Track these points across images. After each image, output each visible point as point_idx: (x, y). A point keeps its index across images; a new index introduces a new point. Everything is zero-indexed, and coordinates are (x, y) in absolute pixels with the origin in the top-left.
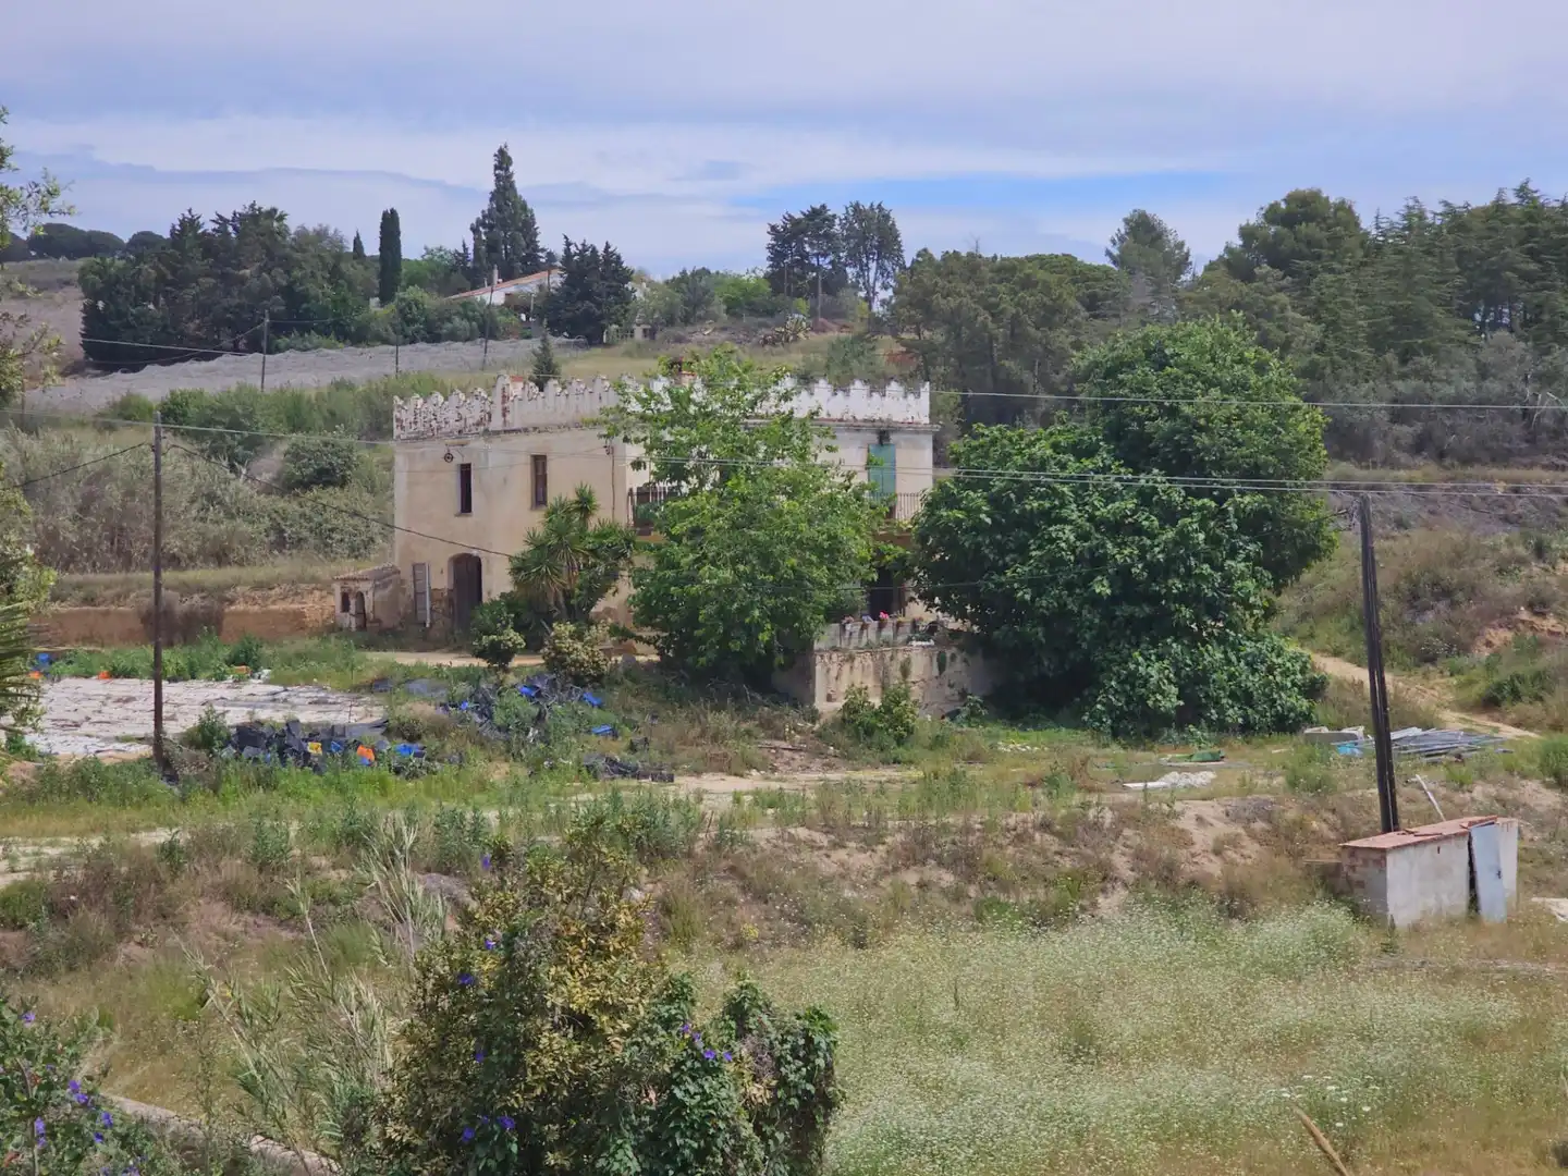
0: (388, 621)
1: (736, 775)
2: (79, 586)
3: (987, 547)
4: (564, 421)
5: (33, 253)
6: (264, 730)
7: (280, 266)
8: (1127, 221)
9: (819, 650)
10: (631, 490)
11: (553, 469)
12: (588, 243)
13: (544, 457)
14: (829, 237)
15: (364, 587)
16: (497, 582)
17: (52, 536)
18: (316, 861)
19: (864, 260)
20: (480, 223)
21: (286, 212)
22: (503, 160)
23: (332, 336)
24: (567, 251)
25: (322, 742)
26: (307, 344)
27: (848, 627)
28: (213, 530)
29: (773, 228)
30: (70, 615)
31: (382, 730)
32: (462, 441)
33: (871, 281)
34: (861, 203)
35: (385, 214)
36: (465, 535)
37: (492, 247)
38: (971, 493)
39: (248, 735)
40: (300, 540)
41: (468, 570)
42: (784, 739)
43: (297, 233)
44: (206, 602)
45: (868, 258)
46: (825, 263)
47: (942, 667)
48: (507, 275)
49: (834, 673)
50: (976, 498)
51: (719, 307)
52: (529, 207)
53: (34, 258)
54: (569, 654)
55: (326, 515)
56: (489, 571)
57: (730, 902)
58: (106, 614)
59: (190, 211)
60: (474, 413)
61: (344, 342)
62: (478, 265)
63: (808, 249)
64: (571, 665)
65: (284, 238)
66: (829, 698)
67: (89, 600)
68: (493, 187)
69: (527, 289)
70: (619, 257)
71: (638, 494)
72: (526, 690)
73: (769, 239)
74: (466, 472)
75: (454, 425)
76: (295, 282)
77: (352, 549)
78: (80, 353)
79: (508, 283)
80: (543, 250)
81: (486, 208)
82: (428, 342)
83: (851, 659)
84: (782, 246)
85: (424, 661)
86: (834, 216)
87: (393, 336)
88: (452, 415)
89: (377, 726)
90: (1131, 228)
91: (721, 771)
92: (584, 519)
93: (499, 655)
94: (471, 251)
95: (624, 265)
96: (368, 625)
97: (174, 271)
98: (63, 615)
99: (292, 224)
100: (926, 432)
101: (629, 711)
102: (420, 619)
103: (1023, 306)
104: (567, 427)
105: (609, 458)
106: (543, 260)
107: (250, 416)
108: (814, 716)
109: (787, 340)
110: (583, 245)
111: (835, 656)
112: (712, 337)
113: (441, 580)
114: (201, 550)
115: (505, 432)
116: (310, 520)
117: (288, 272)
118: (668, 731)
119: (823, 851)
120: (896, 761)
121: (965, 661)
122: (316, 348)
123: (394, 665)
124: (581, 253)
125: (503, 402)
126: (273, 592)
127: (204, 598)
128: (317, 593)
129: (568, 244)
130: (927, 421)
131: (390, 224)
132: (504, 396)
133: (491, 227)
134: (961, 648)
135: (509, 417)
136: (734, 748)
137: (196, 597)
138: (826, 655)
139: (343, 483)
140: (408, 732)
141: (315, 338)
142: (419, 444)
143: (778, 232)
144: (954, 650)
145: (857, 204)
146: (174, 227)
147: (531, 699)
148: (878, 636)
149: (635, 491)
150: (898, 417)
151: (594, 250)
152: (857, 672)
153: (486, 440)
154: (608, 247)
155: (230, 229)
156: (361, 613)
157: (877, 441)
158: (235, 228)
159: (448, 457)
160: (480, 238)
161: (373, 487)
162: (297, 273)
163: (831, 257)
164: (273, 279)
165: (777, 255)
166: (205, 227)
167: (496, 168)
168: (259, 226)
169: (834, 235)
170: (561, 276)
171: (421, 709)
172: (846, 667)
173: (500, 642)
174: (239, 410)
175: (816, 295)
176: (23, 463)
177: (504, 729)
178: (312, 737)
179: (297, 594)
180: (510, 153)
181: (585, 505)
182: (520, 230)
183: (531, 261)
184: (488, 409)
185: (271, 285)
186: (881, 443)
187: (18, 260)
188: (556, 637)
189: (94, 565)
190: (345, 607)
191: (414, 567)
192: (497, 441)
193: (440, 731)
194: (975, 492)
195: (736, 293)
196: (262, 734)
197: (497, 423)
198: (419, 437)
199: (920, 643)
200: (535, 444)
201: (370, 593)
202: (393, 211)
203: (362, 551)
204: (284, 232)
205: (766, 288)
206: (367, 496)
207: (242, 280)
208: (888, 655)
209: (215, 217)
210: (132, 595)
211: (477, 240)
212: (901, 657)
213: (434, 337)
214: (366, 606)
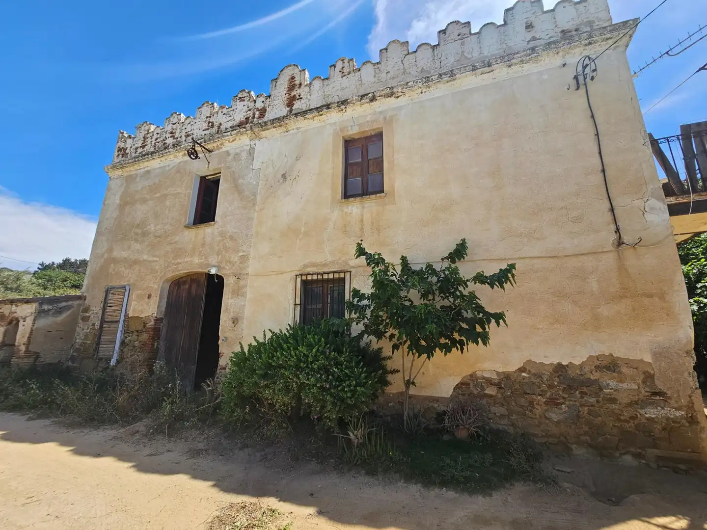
15: (22, 312)
32: (210, 146)
60: (235, 115)
96: (14, 360)
102: (103, 354)
113: (146, 306)
125: (291, 92)
132: (291, 86)
142: (145, 163)
153: (253, 138)
156: (9, 345)
191: (109, 290)
197: (275, 115)
214: (18, 337)
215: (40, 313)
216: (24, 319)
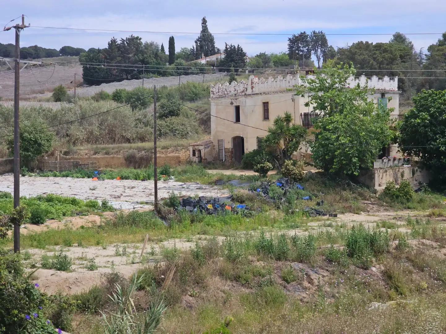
0: (210, 159)
1: (357, 214)
2: (103, 149)
3: (430, 132)
4: (275, 90)
5: (61, 55)
6: (192, 200)
7: (140, 53)
8: (394, 36)
9: (376, 169)
10: (301, 113)
11: (271, 107)
12: (233, 45)
13: (268, 103)
14: (307, 42)
15: (201, 148)
16: (250, 146)
17: (91, 133)
18: (250, 257)
19: (317, 49)
20: (198, 40)
21: (141, 37)
22: (204, 21)
23: (156, 74)
24: (226, 47)
25: (212, 204)
26: (149, 76)
27: (385, 160)
28: (141, 131)
29: (290, 39)
30: (101, 158)
31: (230, 199)
32: (236, 98)
33: (319, 55)
34: (316, 31)
35: (170, 38)
36: (238, 130)
37: (201, 47)
38: (423, 113)
39: (186, 202)
40: (166, 133)
41: (239, 142)
42: (368, 200)
43: (145, 44)
44: (147, 153)
45: (318, 48)
46: (305, 49)
47: (413, 174)
48: (206, 55)
49: (381, 177)
50: (425, 115)
51: (272, 64)
52: (212, 35)
53: (61, 56)
54: (292, 171)
55: (174, 125)
56: (247, 142)
57: (410, 272)
58: (113, 158)
59: (114, 37)
60: (241, 88)
61: (160, 76)
62: (197, 52)
63: (300, 45)
64: (292, 175)
65: (141, 45)
66: (380, 185)
67: (107, 153)
68: (201, 30)
69: (213, 59)
70: (242, 49)
71: (304, 115)
72: (278, 184)
73: (288, 42)
74: (238, 109)
75: (233, 92)
76: (145, 58)
77: (182, 136)
78: (82, 80)
79: (207, 58)
80: (216, 48)
81: (199, 36)
82: (185, 75)
83: (386, 171)
84: (292, 44)
85: (234, 173)
86: (308, 35)
87: (174, 73)
88: (232, 89)
89: (228, 198)
90: (395, 38)
91: (351, 212)
92: (288, 124)
93: (264, 171)
94: (195, 48)
95: (243, 51)
96: (202, 161)
97: (110, 55)
98: (99, 159)
99: (143, 41)
100: (397, 93)
101: (313, 191)
102: (221, 158)
103: (384, 58)
104: (277, 92)
105: (293, 103)
106: (216, 51)
107: (143, 96)
108: (375, 192)
109: (294, 73)
110: (231, 45)
111: (381, 170)
112: (271, 72)
113: (228, 145)
114: (137, 137)
115: (253, 94)
116: (169, 127)
117: (143, 55)
118: (329, 197)
119: (438, 249)
120: (409, 208)
121: (420, 172)
122: (151, 77)
123: (222, 175)
124: (230, 48)
125: (252, 84)
126: (169, 150)
127: (145, 152)
128: (184, 150)
129: (227, 45)
130: (397, 89)
131: (172, 41)
132: (252, 82)
133: (201, 41)
134: (419, 167)
135: (254, 89)
136: (352, 203)
137: (143, 152)
138: (379, 170)
139: (178, 115)
140: (240, 200)
141: (151, 75)
142: (220, 99)
143: (291, 40)
144: (417, 168)
145: (314, 31)
146: (109, 43)
147: (280, 187)
148: (393, 164)
149: (303, 114)
150: (387, 89)
151: (235, 47)
152: (388, 176)
153: (245, 98)
154: (238, 46)
155: (125, 43)
156: (200, 157)
157: (381, 97)
158: (127, 43)
159: (232, 103)
160: (197, 44)
161: (187, 115)
162: (145, 55)
163: (307, 48)
164: (138, 57)
165: (291, 48)
166: (118, 42)
167: (202, 24)
168: (134, 41)
169: (308, 41)
170: (225, 55)
171: (244, 192)
172: (385, 174)
173: (264, 167)
174: (140, 94)
175: (302, 59)
176: (81, 109)
177: (273, 198)
178: (209, 202)
179: (177, 150)
180: (206, 19)
181: (288, 119)
182: (209, 42)
183: (213, 51)
184: (246, 87)
185: (137, 59)
186: (382, 97)
187: (57, 56)
188: (287, 165)
189: (104, 142)
190: (194, 154)
191: (218, 141)
192: (249, 98)
193: (251, 199)
194: (424, 113)
195: (276, 59)
196: (192, 202)
197: (249, 91)
198: (220, 97)
199: (406, 166)
200: (265, 98)
201: (203, 150)
202: (172, 37)
203: (185, 136)
204: (141, 43)
205: (287, 57)
206: (186, 119)
207: (129, 58)
208: (397, 170)
209: (121, 39)
210: (121, 152)
211: (197, 45)
212: (401, 170)
213: (187, 74)
214: (202, 154)
215: (205, 148)
216: (202, 150)
